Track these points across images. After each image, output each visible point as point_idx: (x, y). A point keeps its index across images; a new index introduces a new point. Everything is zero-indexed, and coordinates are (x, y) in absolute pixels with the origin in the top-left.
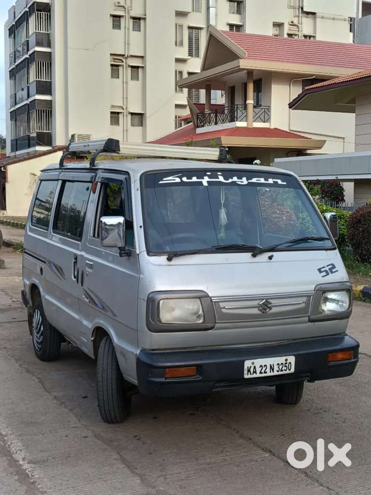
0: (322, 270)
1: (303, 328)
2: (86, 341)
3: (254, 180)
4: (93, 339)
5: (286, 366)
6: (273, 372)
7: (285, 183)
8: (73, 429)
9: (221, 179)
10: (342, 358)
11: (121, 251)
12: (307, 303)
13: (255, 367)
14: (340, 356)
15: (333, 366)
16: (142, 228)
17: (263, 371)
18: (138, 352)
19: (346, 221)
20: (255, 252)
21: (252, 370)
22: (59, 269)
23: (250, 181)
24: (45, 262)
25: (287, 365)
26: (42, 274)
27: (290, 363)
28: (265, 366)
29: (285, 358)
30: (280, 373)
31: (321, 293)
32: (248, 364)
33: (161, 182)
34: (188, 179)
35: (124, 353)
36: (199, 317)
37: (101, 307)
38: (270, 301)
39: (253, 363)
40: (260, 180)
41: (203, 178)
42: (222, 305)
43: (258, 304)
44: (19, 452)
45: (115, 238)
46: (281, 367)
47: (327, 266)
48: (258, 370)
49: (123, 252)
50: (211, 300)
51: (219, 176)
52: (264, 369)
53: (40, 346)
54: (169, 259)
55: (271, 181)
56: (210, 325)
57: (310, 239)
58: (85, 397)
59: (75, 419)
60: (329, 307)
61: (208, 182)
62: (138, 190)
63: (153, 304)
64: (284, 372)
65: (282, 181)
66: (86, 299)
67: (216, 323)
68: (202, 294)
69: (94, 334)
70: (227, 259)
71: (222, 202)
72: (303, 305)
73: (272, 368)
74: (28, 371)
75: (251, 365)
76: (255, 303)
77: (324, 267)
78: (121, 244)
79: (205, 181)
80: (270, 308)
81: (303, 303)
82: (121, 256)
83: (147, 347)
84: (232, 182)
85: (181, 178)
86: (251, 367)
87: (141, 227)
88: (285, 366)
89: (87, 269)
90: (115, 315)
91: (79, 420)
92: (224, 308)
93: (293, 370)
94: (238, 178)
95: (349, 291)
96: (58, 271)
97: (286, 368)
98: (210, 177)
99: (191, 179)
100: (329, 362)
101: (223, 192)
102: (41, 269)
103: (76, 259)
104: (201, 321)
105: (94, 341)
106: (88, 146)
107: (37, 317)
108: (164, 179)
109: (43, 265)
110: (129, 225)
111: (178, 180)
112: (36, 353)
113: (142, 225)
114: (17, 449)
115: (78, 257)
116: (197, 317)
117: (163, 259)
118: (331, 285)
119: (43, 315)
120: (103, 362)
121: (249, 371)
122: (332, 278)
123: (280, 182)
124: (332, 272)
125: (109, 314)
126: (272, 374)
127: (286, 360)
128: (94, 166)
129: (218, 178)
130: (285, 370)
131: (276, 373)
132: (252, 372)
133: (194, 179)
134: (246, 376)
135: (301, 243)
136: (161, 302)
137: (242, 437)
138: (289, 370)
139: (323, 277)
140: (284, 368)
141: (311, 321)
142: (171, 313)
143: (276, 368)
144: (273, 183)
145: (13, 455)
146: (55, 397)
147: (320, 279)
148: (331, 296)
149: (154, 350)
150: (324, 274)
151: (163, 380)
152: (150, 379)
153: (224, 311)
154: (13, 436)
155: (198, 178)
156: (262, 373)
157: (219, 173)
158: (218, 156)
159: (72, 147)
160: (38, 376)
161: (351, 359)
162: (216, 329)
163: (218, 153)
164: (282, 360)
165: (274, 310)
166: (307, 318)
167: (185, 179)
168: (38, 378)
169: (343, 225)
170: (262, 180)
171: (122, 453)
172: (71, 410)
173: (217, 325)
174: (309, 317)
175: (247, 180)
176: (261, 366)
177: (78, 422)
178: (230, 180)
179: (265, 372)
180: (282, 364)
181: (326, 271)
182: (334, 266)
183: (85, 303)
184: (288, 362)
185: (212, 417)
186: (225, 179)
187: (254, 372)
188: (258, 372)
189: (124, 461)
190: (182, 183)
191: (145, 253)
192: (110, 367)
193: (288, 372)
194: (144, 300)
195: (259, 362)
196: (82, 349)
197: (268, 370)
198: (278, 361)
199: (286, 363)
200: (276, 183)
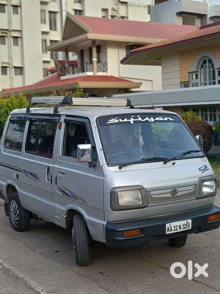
0: (201, 169)
1: (193, 203)
2: (60, 218)
3: (157, 119)
6: (181, 229)
7: (173, 120)
8: (61, 271)
9: (140, 119)
10: (214, 219)
11: (90, 164)
12: (195, 189)
13: (171, 227)
14: (213, 217)
15: (210, 223)
16: (102, 150)
17: (175, 229)
18: (105, 223)
20: (165, 161)
22: (35, 176)
23: (155, 119)
24: (20, 171)
25: (188, 225)
26: (18, 178)
27: (189, 223)
28: (177, 226)
30: (184, 230)
31: (202, 181)
32: (167, 226)
33: (108, 123)
34: (122, 120)
35: (93, 224)
36: (140, 200)
37: (73, 197)
38: (176, 189)
39: (170, 225)
41: (130, 119)
42: (152, 193)
43: (170, 191)
44: (37, 287)
46: (184, 226)
47: (203, 167)
48: (173, 229)
49: (91, 165)
50: (146, 190)
51: (139, 118)
52: (176, 228)
53: (17, 223)
54: (120, 168)
55: (166, 119)
56: (146, 205)
57: (192, 152)
58: (57, 252)
59: (59, 265)
60: (206, 190)
61: (133, 121)
62: (96, 128)
63: (114, 195)
64: (186, 229)
65: (172, 119)
66: (60, 193)
67: (149, 203)
68: (141, 187)
69: (67, 214)
70: (151, 166)
71: (140, 132)
72: (193, 190)
73: (180, 227)
74: (13, 238)
75: (169, 226)
76: (169, 190)
77: (202, 167)
78: (90, 160)
79: (132, 120)
80: (177, 193)
81: (193, 189)
82: (90, 167)
83: (111, 220)
84: (146, 120)
85: (118, 119)
86: (169, 227)
87: (101, 150)
88: (187, 225)
89: (60, 175)
90: (86, 202)
91: (63, 266)
92: (153, 194)
93: (190, 228)
94: (149, 118)
95: (215, 180)
96: (34, 177)
98: (134, 118)
99: (124, 120)
100: (208, 221)
101: (140, 127)
102: (17, 176)
103: (49, 169)
104: (141, 203)
105: (66, 218)
106: (49, 100)
107: (14, 205)
108: (109, 121)
109: (19, 173)
110: (94, 148)
111: (117, 121)
112: (13, 227)
113: (102, 149)
114: (35, 285)
115: (50, 168)
116: (139, 201)
117: (116, 168)
118: (207, 178)
119: (18, 202)
121: (168, 230)
122: (206, 173)
123: (170, 119)
124: (206, 170)
125: (81, 201)
126: (180, 230)
127: (187, 222)
128: (57, 112)
129: (138, 119)
130: (187, 228)
131: (182, 230)
132: (170, 230)
133: (126, 120)
134: (167, 233)
136: (119, 193)
138: (189, 227)
139: (202, 173)
141: (197, 199)
142: (125, 199)
143: (182, 227)
144: (167, 120)
145: (35, 289)
146: (39, 253)
147: (200, 174)
148: (206, 183)
149: (114, 221)
150: (202, 171)
151: (123, 238)
152: (116, 238)
153: (153, 196)
154: (28, 278)
155: (127, 119)
156: (175, 230)
157: (138, 116)
158: (126, 104)
159: (33, 100)
160: (21, 241)
161: (218, 219)
162: (148, 207)
163: (126, 102)
164: (184, 222)
165: (179, 194)
166: (196, 197)
167: (120, 120)
168: (22, 242)
170: (161, 119)
171: (98, 283)
172: (54, 260)
173: (149, 205)
174: (196, 196)
175: (154, 119)
176: (174, 226)
177: (62, 267)
178: (145, 120)
179: (177, 230)
180: (185, 224)
181: (203, 170)
182: (206, 167)
183: (59, 195)
184: (188, 223)
185: (138, 258)
186: (142, 119)
187: (171, 230)
188: (173, 230)
189: (101, 287)
190: (120, 123)
191: (106, 165)
193: (188, 228)
194: (108, 192)
195: (173, 224)
196: (55, 223)
197: (178, 229)
198: (183, 223)
199: (187, 224)
200: (168, 120)
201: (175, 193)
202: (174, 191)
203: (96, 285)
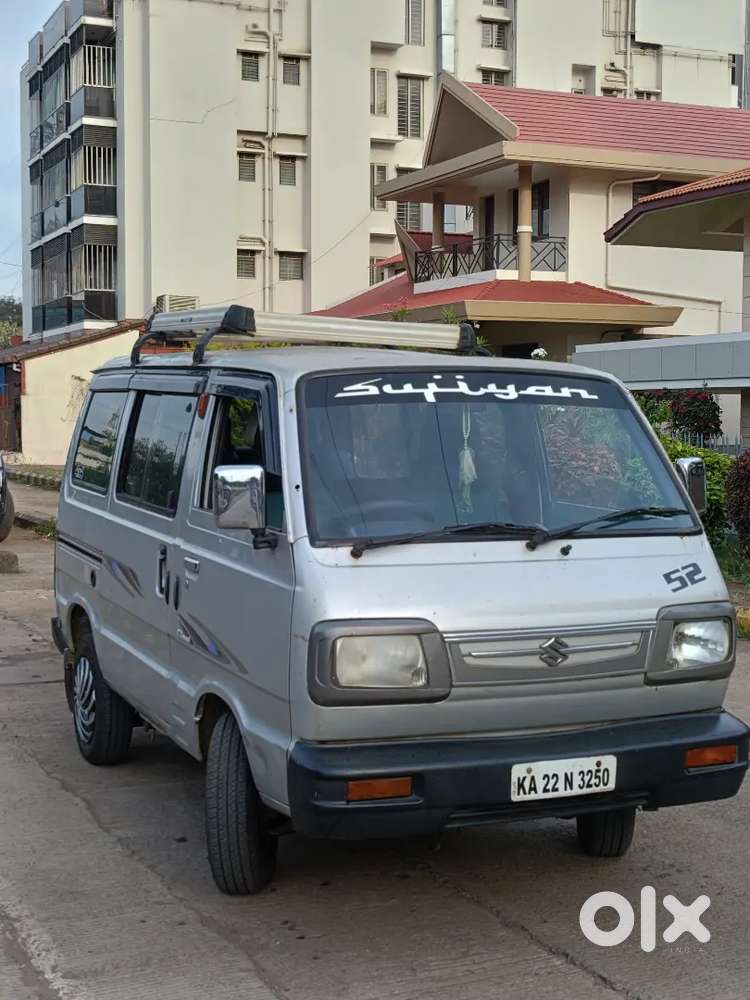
0: (673, 576)
1: (634, 697)
2: (183, 723)
3: (531, 390)
4: (198, 719)
5: (599, 777)
6: (571, 788)
7: (596, 397)
8: (158, 906)
9: (463, 388)
10: (716, 760)
11: (256, 536)
12: (642, 645)
13: (533, 778)
14: (710, 755)
15: (694, 777)
16: (301, 489)
17: (550, 787)
18: (291, 746)
19: (724, 474)
20: (535, 539)
21: (527, 784)
22: (130, 575)
23: (522, 392)
24: (100, 560)
25: (600, 774)
26: (94, 584)
27: (606, 770)
28: (555, 775)
29: (595, 760)
30: (586, 791)
31: (671, 623)
32: (518, 771)
33: (339, 395)
34: (394, 388)
35: (262, 748)
36: (417, 673)
37: (216, 653)
38: (565, 640)
39: (529, 771)
40: (543, 391)
42: (464, 648)
43: (541, 647)
44: (44, 953)
45: (245, 511)
46: (587, 778)
47: (684, 568)
48: (540, 784)
49: (260, 539)
50: (443, 639)
51: (459, 383)
52: (552, 782)
53: (89, 734)
54: (356, 554)
55: (566, 392)
56: (439, 691)
57: (647, 512)
58: (183, 840)
59: (160, 886)
60: (687, 653)
61: (436, 395)
62: (291, 411)
63: (321, 647)
64: (594, 789)
65: (590, 393)
66: (184, 636)
67: (452, 686)
68: (425, 626)
69: (201, 709)
70: (475, 555)
71: (466, 436)
72: (632, 650)
73: (569, 781)
74: (64, 786)
75: (526, 774)
76: (534, 645)
77: (677, 571)
78: (256, 522)
79: (430, 392)
80: (565, 656)
81: (633, 644)
82: (256, 547)
83: (311, 735)
84: (486, 394)
85: (379, 385)
86: (524, 778)
87: (297, 487)
88: (596, 777)
89: (187, 574)
90: (245, 671)
91: (169, 889)
92: (470, 655)
93: (612, 785)
95: (728, 619)
96: (128, 578)
97: (597, 781)
98: (439, 384)
99: (402, 388)
100: (687, 768)
101: (466, 415)
102: (93, 575)
103: (164, 552)
104: (421, 682)
105: (199, 723)
106: (191, 320)
107: (83, 674)
108: (345, 389)
109: (96, 566)
110: (273, 483)
111: (374, 391)
112: (81, 750)
113: (299, 482)
114: (40, 947)
115: (168, 552)
116: (413, 675)
117: (344, 553)
118: (692, 609)
119: (95, 667)
120: (219, 767)
121: (521, 786)
122: (693, 593)
123: (584, 394)
124: (694, 582)
125: (233, 667)
126: (569, 793)
127: (599, 764)
128: (201, 361)
129: (457, 387)
130: (597, 786)
131: (576, 791)
132: (527, 790)
133: (408, 388)
134: (515, 798)
135: (629, 521)
136: (339, 643)
137: (507, 924)
138: (605, 784)
139: (675, 590)
140: (593, 781)
141: (649, 682)
142: (361, 665)
143: (577, 781)
144: (569, 395)
145: (32, 961)
146: (120, 840)
147: (668, 595)
148: (692, 630)
149: (323, 742)
150: (677, 584)
151: (342, 804)
152: (317, 803)
153: (468, 660)
154: (30, 922)
156: (548, 791)
157: (459, 377)
158: (456, 342)
159: (157, 323)
160: (84, 796)
161: (733, 762)
162: (451, 700)
163: (457, 335)
164: (588, 763)
165: (572, 659)
166: (643, 676)
167: (388, 389)
168: (84, 800)
169: (718, 483)
170: (548, 391)
171: (257, 958)
172: (152, 867)
173: (454, 691)
174: (646, 674)
175: (517, 390)
176: (546, 776)
177: (166, 891)
178: (482, 391)
179: (555, 789)
180: (590, 771)
181: (680, 579)
182: (697, 570)
183: (181, 643)
184: (602, 768)
185: (445, 882)
186: (471, 389)
187: (531, 789)
188: (540, 788)
189: (260, 972)
190: (383, 397)
191: (307, 540)
192: (233, 777)
193: (602, 788)
194: (303, 638)
195: (542, 768)
196: (173, 739)
197: (561, 785)
198: (581, 766)
199: (598, 771)
200: (576, 397)
201: (556, 654)
202: (556, 648)
203: (245, 963)
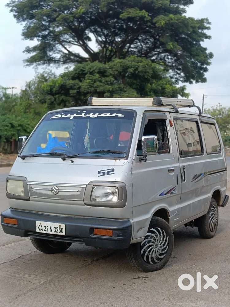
0: (101, 172)
3: (103, 115)
5: (60, 230)
6: (52, 232)
7: (123, 116)
13: (42, 226)
17: (46, 230)
21: (40, 227)
23: (99, 115)
28: (47, 226)
30: (56, 233)
31: (92, 186)
34: (65, 115)
40: (106, 115)
42: (32, 186)
43: (52, 188)
46: (57, 229)
48: (44, 228)
50: (27, 183)
52: (47, 228)
54: (23, 159)
56: (27, 198)
61: (74, 117)
64: (59, 234)
73: (51, 229)
75: (40, 225)
76: (50, 188)
80: (58, 192)
81: (78, 191)
85: (62, 115)
92: (33, 188)
97: (60, 231)
98: (77, 114)
100: (94, 235)
101: (88, 123)
108: (54, 116)
111: (60, 116)
121: (38, 228)
123: (120, 115)
124: (108, 174)
126: (51, 233)
129: (82, 114)
134: (37, 231)
138: (62, 233)
140: (58, 231)
141: (86, 205)
143: (54, 230)
144: (114, 116)
156: (45, 231)
157: (84, 111)
164: (57, 225)
166: (83, 202)
170: (108, 115)
176: (45, 226)
178: (87, 116)
184: (61, 227)
186: (85, 115)
187: (41, 229)
190: (61, 118)
195: (44, 224)
197: (49, 230)
198: (55, 225)
199: (60, 228)
